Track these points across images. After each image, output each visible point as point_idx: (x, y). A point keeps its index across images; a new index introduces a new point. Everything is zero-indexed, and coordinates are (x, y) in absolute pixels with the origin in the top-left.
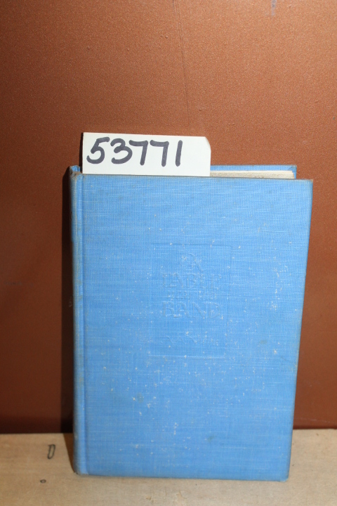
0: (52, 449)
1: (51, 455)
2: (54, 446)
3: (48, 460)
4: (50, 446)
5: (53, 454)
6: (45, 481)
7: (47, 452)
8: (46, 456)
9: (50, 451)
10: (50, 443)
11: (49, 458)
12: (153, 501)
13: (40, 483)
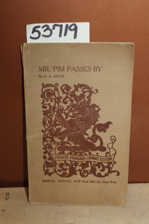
0: (8, 195)
1: (7, 198)
2: (9, 193)
3: (6, 200)
4: (7, 194)
5: (8, 198)
6: (4, 210)
7: (5, 197)
8: (5, 198)
9: (6, 196)
10: (7, 192)
11: (6, 199)
12: (57, 219)
13: (2, 211)
